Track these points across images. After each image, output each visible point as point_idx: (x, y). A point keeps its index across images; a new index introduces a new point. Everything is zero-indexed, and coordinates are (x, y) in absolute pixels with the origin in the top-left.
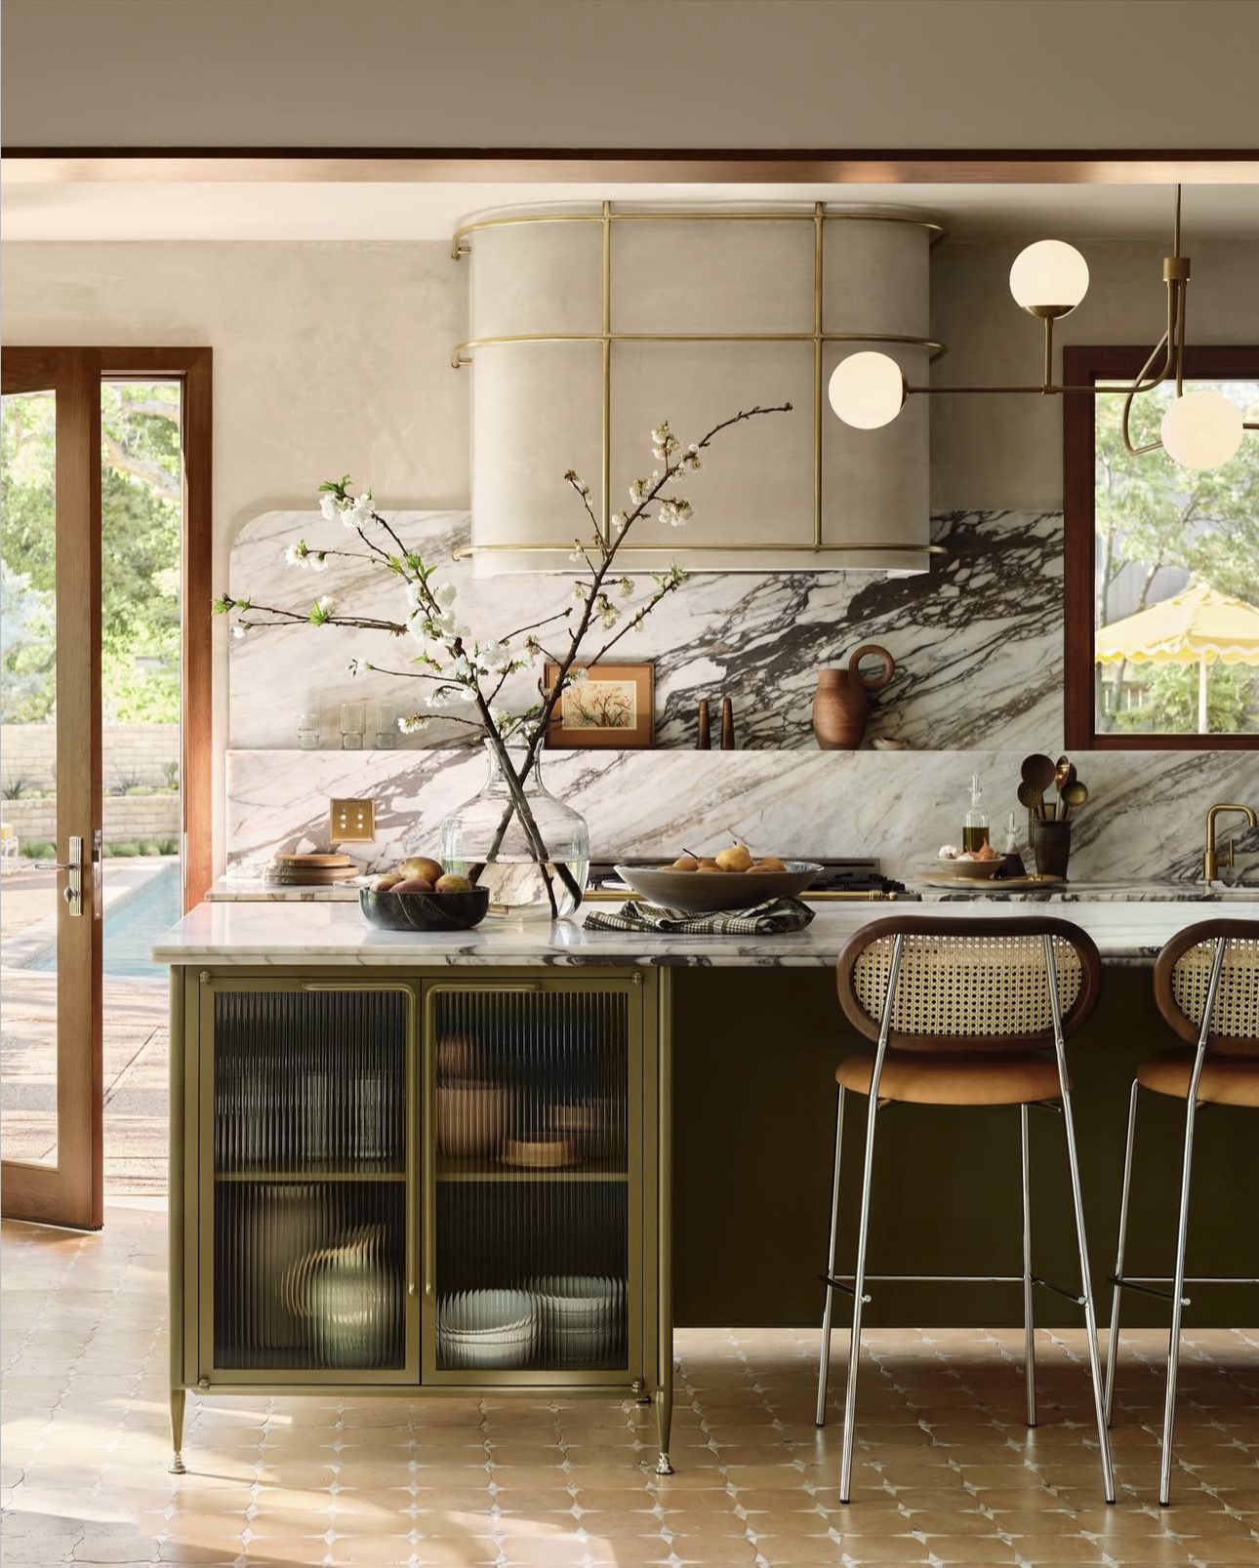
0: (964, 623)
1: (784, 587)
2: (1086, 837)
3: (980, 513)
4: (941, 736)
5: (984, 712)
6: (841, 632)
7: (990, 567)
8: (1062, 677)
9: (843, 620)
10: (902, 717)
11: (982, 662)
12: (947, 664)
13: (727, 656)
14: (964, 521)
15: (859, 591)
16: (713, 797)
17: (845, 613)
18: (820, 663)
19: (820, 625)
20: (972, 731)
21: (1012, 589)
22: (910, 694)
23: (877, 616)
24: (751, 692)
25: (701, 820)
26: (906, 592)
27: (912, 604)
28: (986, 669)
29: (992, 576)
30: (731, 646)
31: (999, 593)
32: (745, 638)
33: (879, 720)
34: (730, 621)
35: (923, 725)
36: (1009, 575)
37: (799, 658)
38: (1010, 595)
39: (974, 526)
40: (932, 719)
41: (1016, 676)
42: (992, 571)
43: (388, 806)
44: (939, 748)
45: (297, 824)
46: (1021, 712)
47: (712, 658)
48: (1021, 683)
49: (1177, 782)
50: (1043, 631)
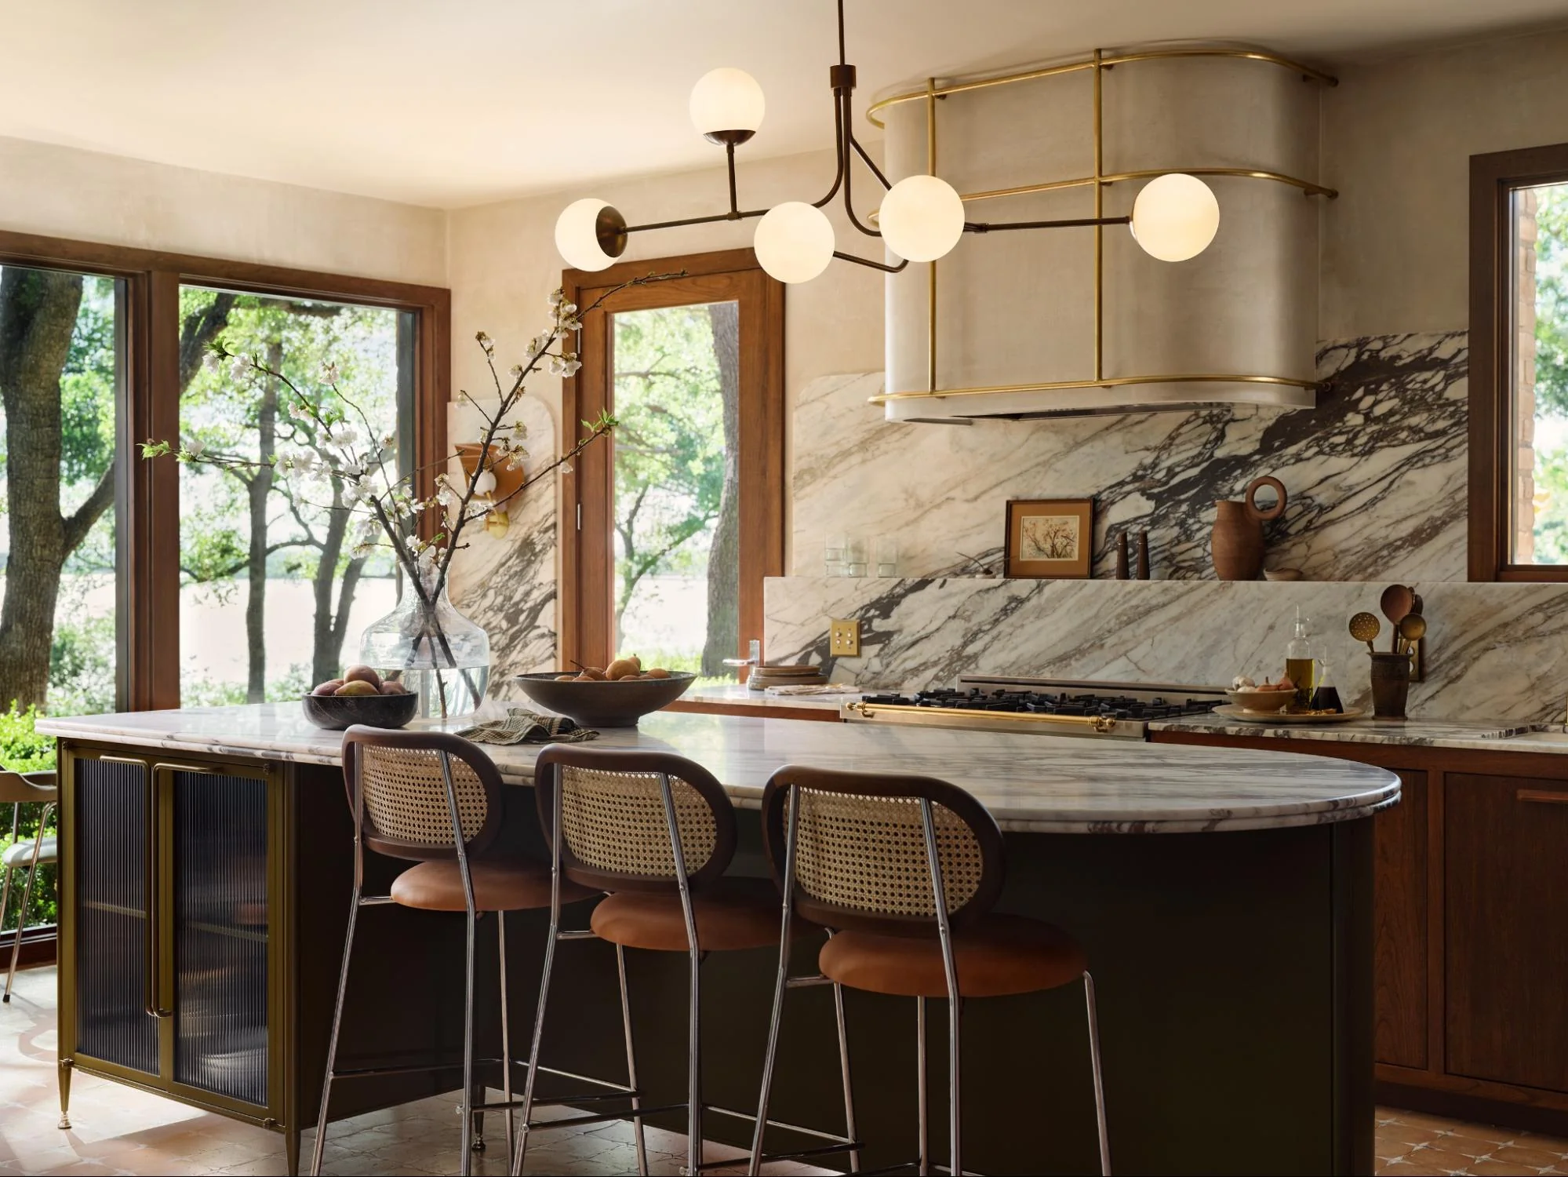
0: (1368, 452)
1: (1204, 423)
2: (1453, 674)
3: (1384, 338)
4: (1346, 566)
5: (1387, 542)
6: (1254, 464)
7: (1393, 393)
8: (1465, 505)
9: (1256, 452)
10: (1309, 547)
11: (1385, 490)
12: (1351, 493)
13: (1156, 491)
14: (1368, 347)
15: (1270, 423)
16: (1112, 623)
17: (1257, 446)
18: (1235, 495)
19: (1235, 457)
20: (1376, 561)
21: (1415, 415)
22: (1317, 524)
23: (1287, 447)
24: (1176, 525)
25: (1102, 646)
26: (1313, 422)
27: (1319, 434)
28: (1390, 497)
29: (1396, 401)
30: (1159, 481)
31: (1402, 419)
32: (1171, 473)
33: (1288, 551)
34: (1158, 457)
35: (1329, 556)
36: (1412, 400)
37: (1217, 490)
38: (1414, 421)
39: (1379, 351)
40: (1337, 549)
41: (1419, 504)
42: (1395, 397)
43: (870, 626)
44: (1345, 578)
45: (809, 639)
46: (1423, 541)
47: (1143, 492)
48: (1424, 511)
49: (1550, 617)
50: (1446, 457)
